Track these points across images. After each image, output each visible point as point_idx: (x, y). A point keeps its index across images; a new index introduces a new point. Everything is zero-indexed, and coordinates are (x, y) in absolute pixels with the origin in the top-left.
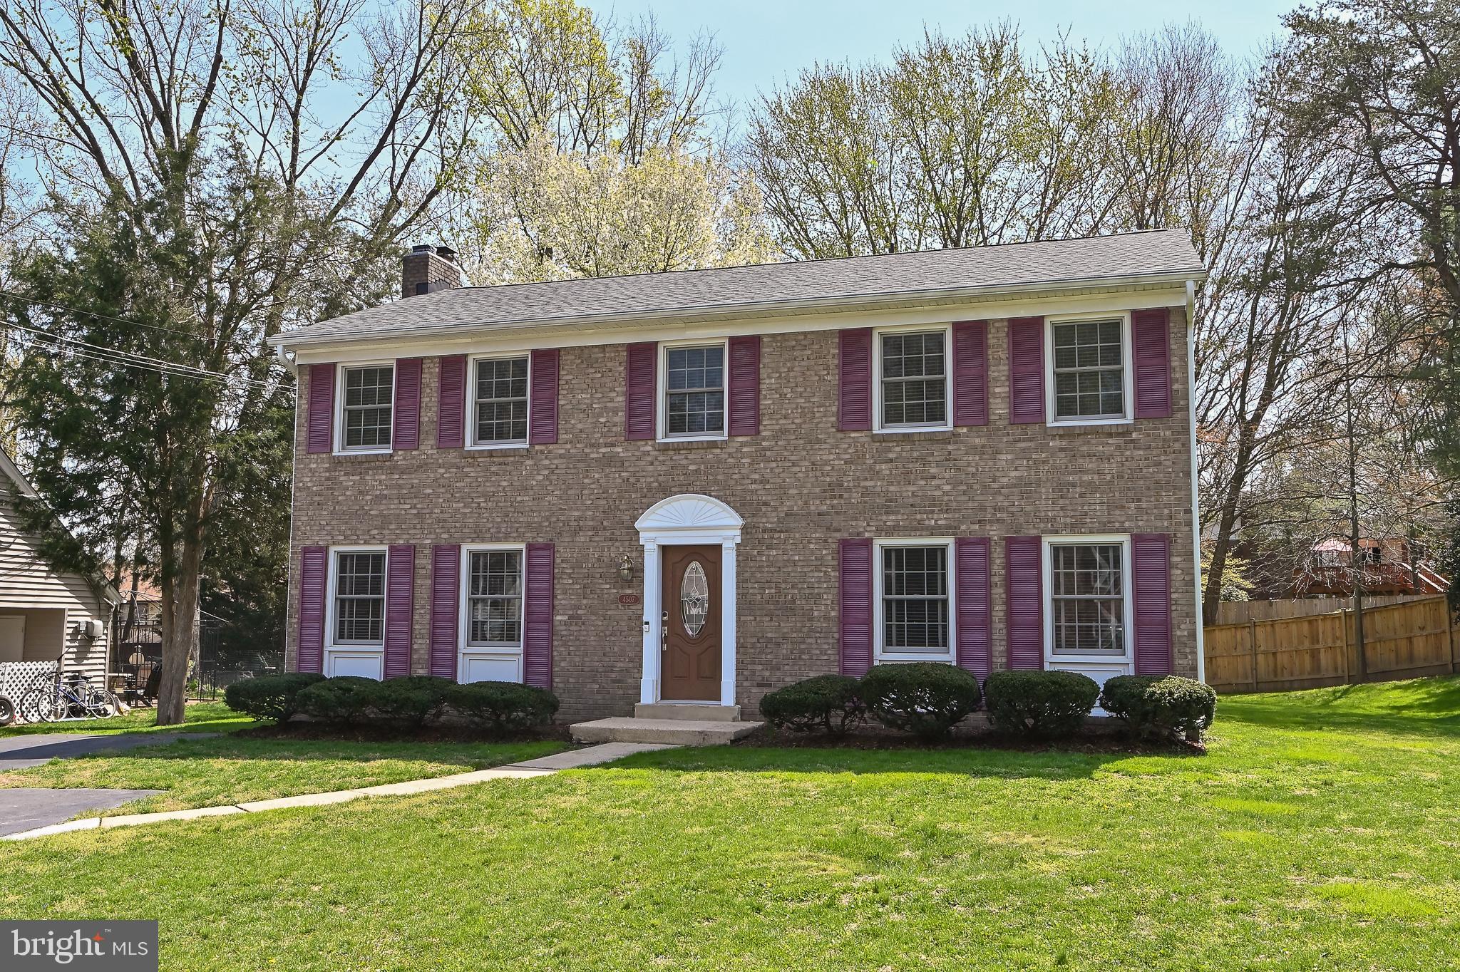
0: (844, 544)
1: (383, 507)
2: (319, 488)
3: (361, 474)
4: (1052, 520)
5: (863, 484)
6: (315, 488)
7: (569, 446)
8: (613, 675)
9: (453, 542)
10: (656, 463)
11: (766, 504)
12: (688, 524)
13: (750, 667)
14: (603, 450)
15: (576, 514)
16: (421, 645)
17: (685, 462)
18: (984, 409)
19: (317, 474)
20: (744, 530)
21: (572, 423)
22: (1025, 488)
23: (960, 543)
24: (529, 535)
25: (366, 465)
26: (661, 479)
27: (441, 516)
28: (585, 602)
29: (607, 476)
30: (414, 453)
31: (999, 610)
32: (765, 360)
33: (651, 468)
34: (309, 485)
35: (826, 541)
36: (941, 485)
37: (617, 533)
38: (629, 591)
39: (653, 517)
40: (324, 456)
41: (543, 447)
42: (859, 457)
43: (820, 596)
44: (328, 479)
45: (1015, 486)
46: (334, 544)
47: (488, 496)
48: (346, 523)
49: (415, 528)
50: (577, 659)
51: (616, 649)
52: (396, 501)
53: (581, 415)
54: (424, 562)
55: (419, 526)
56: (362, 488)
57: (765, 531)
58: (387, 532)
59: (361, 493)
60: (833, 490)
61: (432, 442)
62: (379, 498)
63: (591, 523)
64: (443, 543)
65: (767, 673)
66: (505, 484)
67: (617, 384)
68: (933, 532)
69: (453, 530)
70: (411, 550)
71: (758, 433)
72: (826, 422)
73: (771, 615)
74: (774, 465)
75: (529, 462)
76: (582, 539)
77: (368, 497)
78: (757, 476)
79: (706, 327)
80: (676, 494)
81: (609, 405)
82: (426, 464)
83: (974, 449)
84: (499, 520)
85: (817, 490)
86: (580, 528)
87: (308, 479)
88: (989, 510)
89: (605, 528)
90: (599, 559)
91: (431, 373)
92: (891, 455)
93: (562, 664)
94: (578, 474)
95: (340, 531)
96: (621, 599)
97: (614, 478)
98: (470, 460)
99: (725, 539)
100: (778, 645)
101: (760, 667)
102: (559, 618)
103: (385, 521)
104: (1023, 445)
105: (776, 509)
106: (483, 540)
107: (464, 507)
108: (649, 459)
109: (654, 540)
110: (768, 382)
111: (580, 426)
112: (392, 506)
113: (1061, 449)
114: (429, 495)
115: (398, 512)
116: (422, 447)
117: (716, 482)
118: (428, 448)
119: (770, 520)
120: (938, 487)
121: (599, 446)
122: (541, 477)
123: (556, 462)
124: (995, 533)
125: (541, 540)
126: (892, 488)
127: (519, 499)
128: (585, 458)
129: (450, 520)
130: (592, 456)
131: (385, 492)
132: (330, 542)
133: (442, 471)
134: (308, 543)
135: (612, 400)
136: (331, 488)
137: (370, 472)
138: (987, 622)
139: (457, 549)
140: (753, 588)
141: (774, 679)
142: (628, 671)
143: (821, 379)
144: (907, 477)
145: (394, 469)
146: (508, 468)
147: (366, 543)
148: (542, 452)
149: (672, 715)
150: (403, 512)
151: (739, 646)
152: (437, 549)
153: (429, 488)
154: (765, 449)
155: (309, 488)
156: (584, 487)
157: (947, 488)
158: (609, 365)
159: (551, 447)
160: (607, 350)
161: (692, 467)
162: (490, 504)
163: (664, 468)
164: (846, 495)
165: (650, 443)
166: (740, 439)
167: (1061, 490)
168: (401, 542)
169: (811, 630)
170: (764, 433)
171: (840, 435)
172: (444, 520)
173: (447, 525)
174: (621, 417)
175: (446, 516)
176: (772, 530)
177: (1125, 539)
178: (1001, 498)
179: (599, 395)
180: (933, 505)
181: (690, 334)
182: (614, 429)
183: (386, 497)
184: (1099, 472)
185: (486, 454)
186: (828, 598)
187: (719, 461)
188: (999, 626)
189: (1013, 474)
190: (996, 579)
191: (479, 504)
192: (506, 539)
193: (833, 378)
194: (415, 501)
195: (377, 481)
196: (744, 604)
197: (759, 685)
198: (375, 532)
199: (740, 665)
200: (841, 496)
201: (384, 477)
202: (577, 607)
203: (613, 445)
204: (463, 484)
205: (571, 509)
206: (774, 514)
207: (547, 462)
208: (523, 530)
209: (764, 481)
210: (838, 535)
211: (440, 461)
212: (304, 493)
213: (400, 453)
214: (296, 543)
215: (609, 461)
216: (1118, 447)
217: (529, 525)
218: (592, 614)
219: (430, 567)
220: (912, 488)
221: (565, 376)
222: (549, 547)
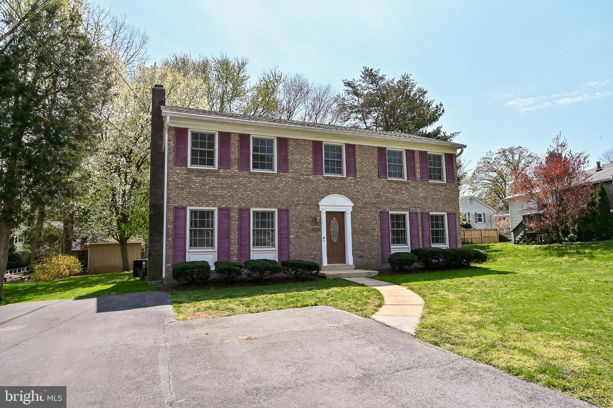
0: (381, 213)
1: (214, 191)
2: (182, 181)
3: (203, 177)
4: (431, 208)
5: (386, 194)
6: (179, 181)
7: (293, 174)
8: (312, 256)
9: (247, 207)
10: (324, 183)
11: (359, 199)
12: (336, 204)
13: (356, 252)
14: (305, 177)
15: (297, 199)
16: (234, 248)
17: (333, 183)
18: (415, 176)
19: (180, 175)
20: (353, 207)
21: (293, 166)
22: (425, 198)
23: (410, 214)
24: (279, 206)
25: (205, 173)
26: (326, 188)
27: (242, 196)
28: (301, 230)
29: (307, 186)
30: (228, 170)
31: (420, 232)
32: (357, 153)
33: (322, 185)
34: (176, 179)
35: (376, 212)
36: (405, 196)
37: (312, 206)
38: (316, 227)
39: (324, 201)
40: (184, 167)
41: (283, 174)
42: (384, 186)
43: (375, 229)
44: (186, 178)
45: (422, 198)
46: (190, 206)
47: (261, 190)
48: (196, 197)
49: (230, 201)
50: (299, 251)
51: (312, 247)
52: (220, 189)
53: (297, 163)
54: (235, 215)
55: (231, 200)
56: (204, 183)
57: (359, 207)
58: (217, 202)
59: (203, 185)
60: (378, 196)
61: (237, 167)
62: (212, 188)
63: (302, 202)
64: (243, 207)
65: (361, 254)
66: (268, 186)
67: (309, 154)
68: (404, 210)
69: (247, 203)
70: (228, 210)
71: (356, 176)
72: (375, 175)
73: (362, 235)
74: (361, 187)
75: (277, 179)
76: (299, 208)
77: (207, 187)
78: (356, 190)
79: (339, 139)
80: (331, 194)
81: (307, 161)
82: (234, 175)
83: (413, 187)
84: (266, 199)
85: (373, 196)
86: (298, 204)
87: (176, 177)
88: (417, 204)
89: (307, 204)
90: (305, 215)
91: (235, 139)
92: (393, 187)
93: (293, 253)
94: (296, 185)
95: (193, 200)
96: (314, 229)
97: (310, 187)
98: (253, 176)
99: (348, 210)
100: (364, 244)
101: (359, 252)
102: (291, 236)
103: (215, 198)
104: (424, 186)
105: (362, 201)
106: (260, 207)
107: (252, 194)
108: (322, 181)
109: (325, 209)
110: (358, 160)
111: (297, 167)
112: (219, 192)
113: (432, 189)
114: (236, 188)
115: (222, 194)
116: (232, 169)
117: (344, 191)
118: (235, 169)
119: (360, 204)
120: (405, 197)
121: (304, 175)
122: (283, 185)
123: (288, 179)
124: (419, 211)
125: (283, 208)
126: (393, 196)
127: (274, 192)
128: (299, 179)
129: (246, 199)
130: (301, 178)
131: (215, 185)
132: (189, 205)
133: (241, 179)
134: (176, 205)
135: (308, 159)
136: (188, 182)
137: (208, 177)
138: (418, 237)
139: (249, 210)
140: (356, 226)
141: (363, 255)
142: (317, 255)
143: (373, 161)
144: (397, 193)
145: (219, 176)
146: (269, 180)
147: (206, 206)
148: (282, 175)
149: (335, 269)
150: (224, 194)
151: (353, 245)
152: (240, 210)
153: (236, 185)
154: (358, 181)
155: (176, 181)
156: (299, 189)
157: (407, 197)
158: (306, 147)
159: (286, 174)
160: (305, 141)
161: (336, 185)
162: (262, 193)
163: (327, 185)
164: (381, 198)
165: (322, 176)
166: (351, 177)
167: (433, 200)
168: (224, 206)
169: (373, 239)
170: (358, 176)
171: (379, 179)
172: (243, 198)
173: (244, 201)
174: (311, 166)
175: (244, 197)
176: (361, 207)
177: (445, 213)
178: (420, 201)
179: (303, 157)
180: (404, 202)
181: (334, 140)
182: (309, 170)
183: (215, 187)
184: (440, 195)
185: (261, 174)
186: (378, 229)
187: (344, 184)
188: (421, 237)
189: (422, 194)
190: (419, 224)
191: (258, 193)
192: (270, 206)
193: (376, 161)
194: (229, 190)
195: (211, 181)
196: (354, 231)
197: (359, 257)
198: (211, 201)
199: (353, 251)
200: (380, 198)
201: (214, 179)
202: (298, 232)
203: (309, 175)
204: (251, 185)
205: (294, 197)
206: (361, 202)
207: (285, 179)
208: (276, 204)
209: (358, 192)
210: (380, 210)
211: (240, 175)
212: (174, 183)
213: (222, 170)
214: (170, 205)
215: (307, 181)
216: (444, 189)
217: (278, 202)
218: (304, 235)
219: (237, 217)
220: (398, 197)
221: (290, 148)
222: (287, 210)
